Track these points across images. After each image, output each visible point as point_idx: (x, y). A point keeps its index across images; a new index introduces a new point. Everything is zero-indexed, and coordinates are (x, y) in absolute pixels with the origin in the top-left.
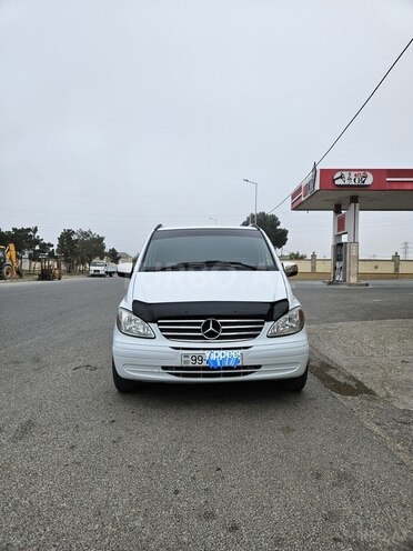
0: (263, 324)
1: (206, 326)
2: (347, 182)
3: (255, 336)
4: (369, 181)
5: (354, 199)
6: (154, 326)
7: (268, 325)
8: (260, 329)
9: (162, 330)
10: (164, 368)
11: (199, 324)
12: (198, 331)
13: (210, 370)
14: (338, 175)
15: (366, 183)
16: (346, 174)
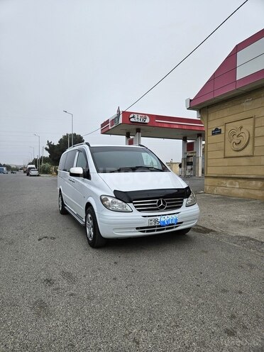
0: (183, 200)
1: (159, 203)
2: (136, 121)
3: (180, 207)
4: (147, 121)
5: (138, 130)
6: (131, 205)
7: (185, 200)
8: (182, 203)
9: (136, 207)
10: (137, 228)
11: (156, 202)
12: (155, 206)
13: (160, 227)
14: (131, 116)
15: (146, 122)
16: (136, 115)
